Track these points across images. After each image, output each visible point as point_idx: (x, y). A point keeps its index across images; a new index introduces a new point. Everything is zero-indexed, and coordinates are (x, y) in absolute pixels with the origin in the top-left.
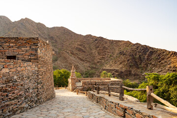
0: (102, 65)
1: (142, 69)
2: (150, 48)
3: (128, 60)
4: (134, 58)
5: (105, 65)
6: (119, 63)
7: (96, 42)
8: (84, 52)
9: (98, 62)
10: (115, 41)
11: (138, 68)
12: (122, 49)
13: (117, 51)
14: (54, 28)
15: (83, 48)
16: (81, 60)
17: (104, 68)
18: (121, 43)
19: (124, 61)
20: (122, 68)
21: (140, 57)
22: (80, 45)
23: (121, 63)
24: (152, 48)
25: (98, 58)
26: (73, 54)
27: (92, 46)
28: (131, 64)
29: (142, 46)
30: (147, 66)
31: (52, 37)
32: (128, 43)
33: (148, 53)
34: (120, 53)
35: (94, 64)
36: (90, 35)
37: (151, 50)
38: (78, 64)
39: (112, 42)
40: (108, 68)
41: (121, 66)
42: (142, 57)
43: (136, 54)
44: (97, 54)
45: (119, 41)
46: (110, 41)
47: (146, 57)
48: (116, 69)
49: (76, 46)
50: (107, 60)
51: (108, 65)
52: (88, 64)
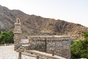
0: (40, 30)
1: (62, 33)
2: (66, 22)
3: (54, 28)
4: (57, 27)
5: (42, 31)
6: (49, 29)
7: (37, 18)
8: (30, 23)
9: (38, 29)
10: (47, 18)
11: (60, 32)
12: (50, 23)
13: (48, 24)
14: (13, 10)
15: (30, 22)
16: (29, 28)
17: (41, 32)
18: (50, 20)
19: (52, 28)
20: (51, 32)
21: (60, 26)
22: (28, 20)
23: (50, 30)
24: (67, 22)
25: (38, 27)
26: (24, 24)
27: (35, 21)
28: (56, 30)
29: (62, 21)
30: (64, 31)
31: (12, 15)
32: (53, 20)
33: (64, 24)
34: (50, 24)
35: (36, 30)
36: (34, 15)
37: (66, 23)
38: (27, 30)
39: (45, 19)
40: (44, 32)
41: (50, 31)
42: (61, 26)
43: (58, 25)
44: (37, 25)
45: (49, 19)
46: (44, 18)
47: (64, 27)
48: (48, 32)
49: (26, 20)
50: (43, 28)
51: (44, 31)
52: (32, 30)
